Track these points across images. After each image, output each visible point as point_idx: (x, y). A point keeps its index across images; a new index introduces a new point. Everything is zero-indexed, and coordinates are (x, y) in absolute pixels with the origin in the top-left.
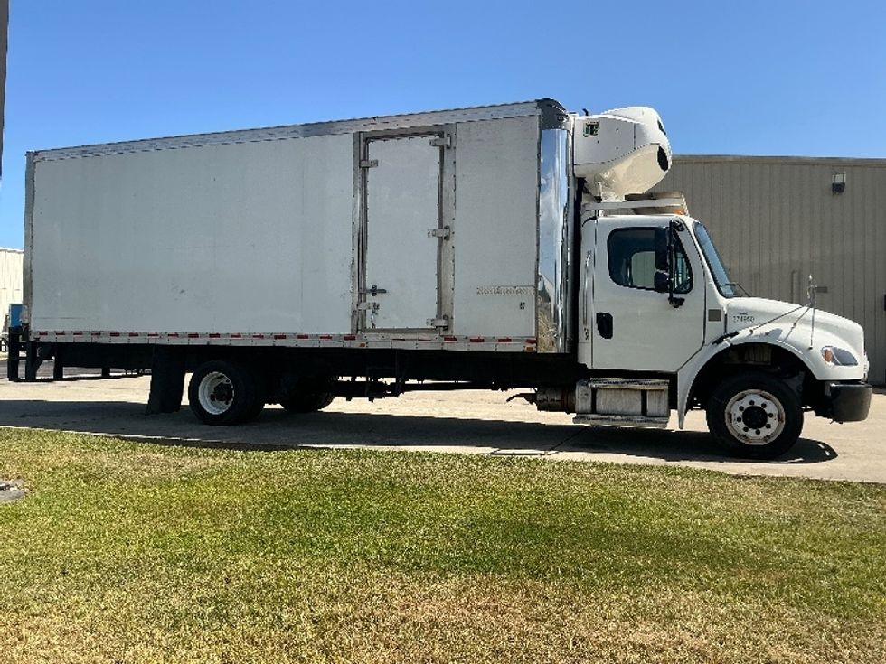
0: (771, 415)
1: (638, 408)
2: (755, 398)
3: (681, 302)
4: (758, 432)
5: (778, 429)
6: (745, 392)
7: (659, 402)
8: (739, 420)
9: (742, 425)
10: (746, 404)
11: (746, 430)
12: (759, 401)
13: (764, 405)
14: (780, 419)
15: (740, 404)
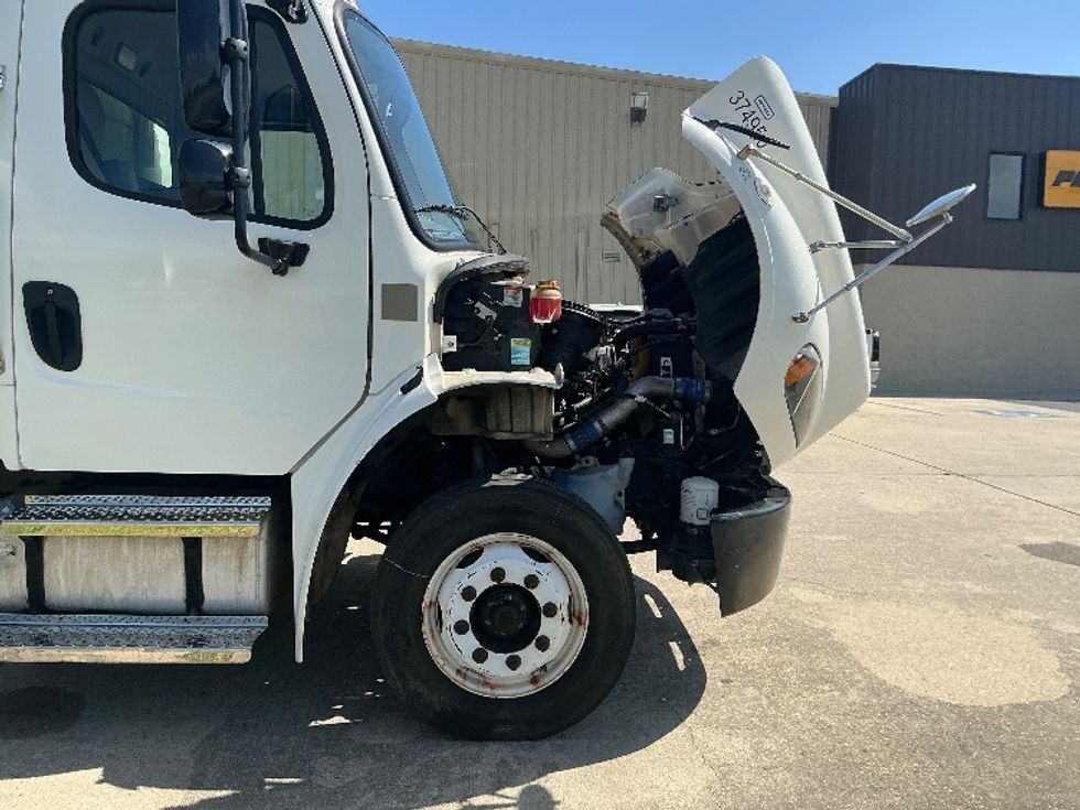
0: (551, 610)
1: (172, 589)
2: (507, 558)
3: (298, 254)
4: (513, 663)
5: (568, 646)
6: (479, 540)
7: (240, 566)
8: (460, 628)
9: (470, 642)
10: (480, 578)
11: (479, 656)
12: (517, 568)
13: (532, 581)
14: (574, 616)
15: (462, 578)
